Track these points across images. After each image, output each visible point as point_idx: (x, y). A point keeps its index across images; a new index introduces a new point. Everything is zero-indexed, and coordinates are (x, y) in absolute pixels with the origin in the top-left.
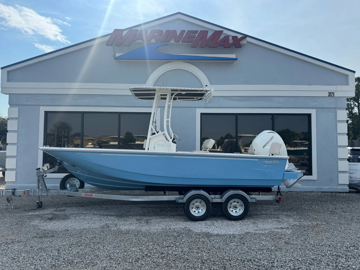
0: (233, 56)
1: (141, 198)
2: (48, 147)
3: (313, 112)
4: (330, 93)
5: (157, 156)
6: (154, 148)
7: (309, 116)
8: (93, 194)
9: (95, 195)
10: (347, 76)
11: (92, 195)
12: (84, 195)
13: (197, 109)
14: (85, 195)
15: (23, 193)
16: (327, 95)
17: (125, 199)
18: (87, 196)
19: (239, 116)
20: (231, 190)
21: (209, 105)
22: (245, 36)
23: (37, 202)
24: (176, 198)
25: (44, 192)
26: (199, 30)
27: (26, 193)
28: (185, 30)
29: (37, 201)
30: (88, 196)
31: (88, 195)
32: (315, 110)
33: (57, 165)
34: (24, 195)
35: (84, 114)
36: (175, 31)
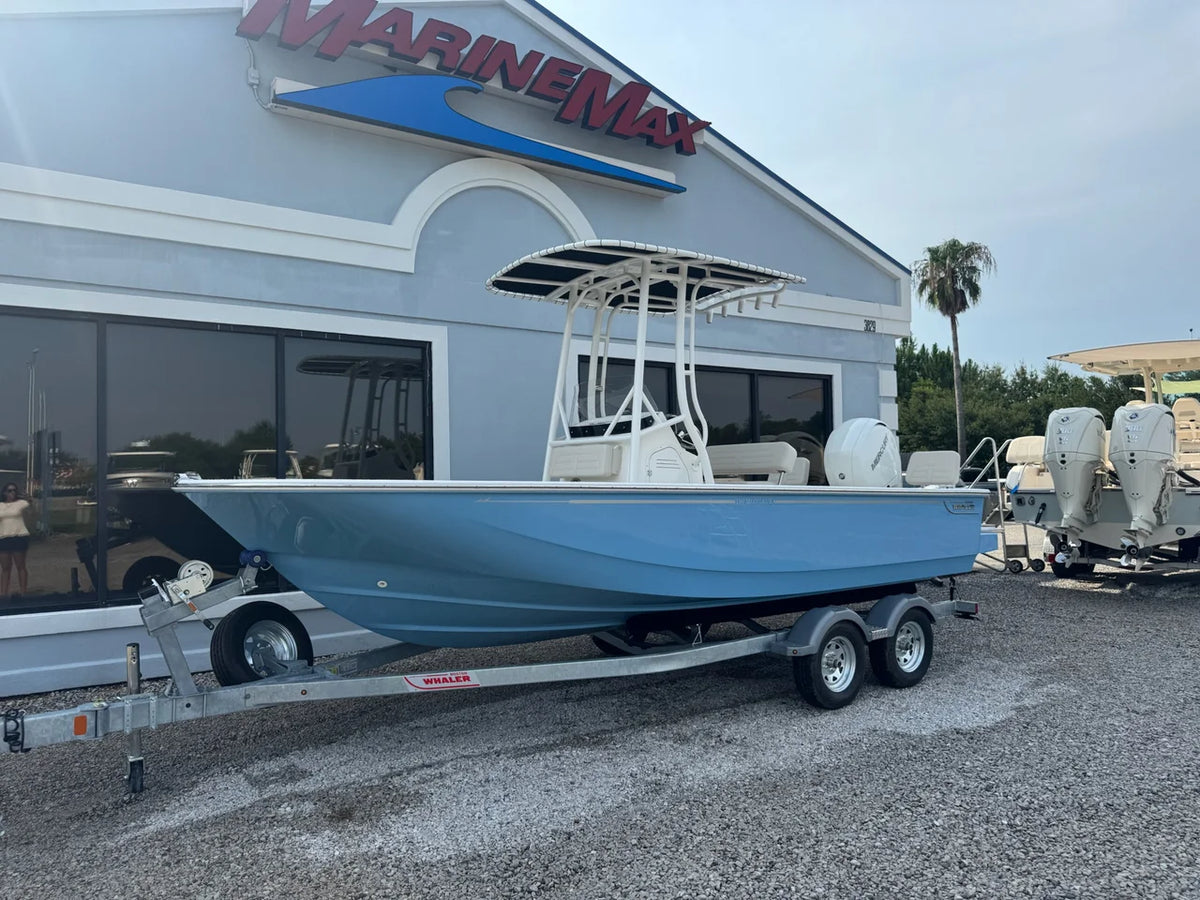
0: (668, 177)
1: (680, 658)
4: (868, 323)
6: (649, 473)
7: (826, 381)
8: (470, 673)
9: (478, 675)
10: (896, 280)
11: (467, 678)
12: (424, 685)
14: (427, 682)
15: (72, 727)
16: (862, 327)
17: (624, 672)
18: (438, 685)
23: (131, 763)
24: (769, 645)
25: (188, 705)
27: (91, 722)
28: (544, 55)
29: (131, 759)
30: (446, 684)
31: (445, 680)
32: (840, 365)
33: (253, 565)
34: (81, 737)
35: (108, 326)
36: (510, 48)
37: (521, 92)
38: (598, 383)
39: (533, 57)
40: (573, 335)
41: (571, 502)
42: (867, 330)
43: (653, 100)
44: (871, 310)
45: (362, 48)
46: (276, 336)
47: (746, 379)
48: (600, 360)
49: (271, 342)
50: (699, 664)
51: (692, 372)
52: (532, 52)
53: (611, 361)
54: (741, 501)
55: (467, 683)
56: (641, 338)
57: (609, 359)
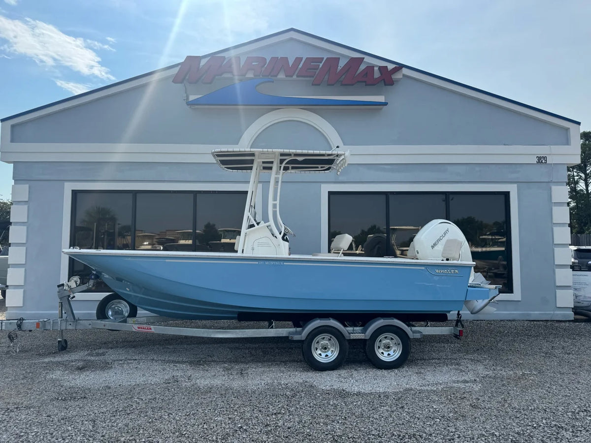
0: (381, 99)
1: (232, 333)
2: (77, 248)
3: (513, 189)
4: (539, 158)
5: (257, 263)
6: (253, 249)
7: (507, 195)
9: (154, 328)
10: (567, 129)
12: (137, 329)
13: (322, 185)
14: (139, 328)
15: (35, 326)
16: (535, 160)
17: (205, 335)
18: (142, 330)
19: (391, 196)
20: (380, 319)
21: (341, 179)
22: (400, 66)
23: (59, 341)
24: (289, 333)
25: (70, 324)
26: (325, 56)
27: (41, 325)
28: (302, 58)
34: (38, 329)
37: (295, 77)
39: (299, 60)
42: (539, 162)
50: (242, 337)
52: (297, 58)
54: (262, 263)
55: (151, 331)
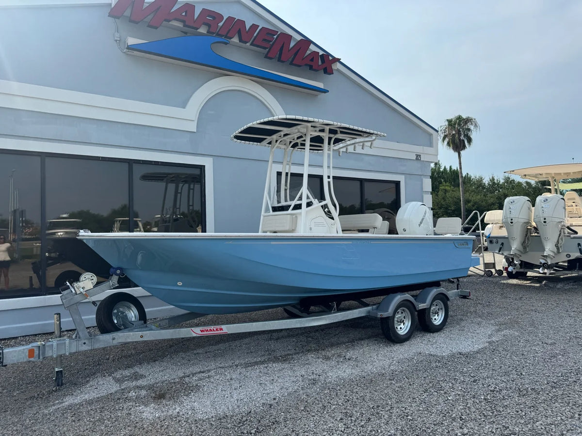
0: (320, 85)
1: (325, 319)
4: (417, 156)
6: (311, 229)
7: (397, 184)
8: (223, 327)
9: (227, 328)
10: (431, 135)
11: (221, 329)
12: (201, 333)
14: (202, 331)
15: (27, 354)
17: (298, 326)
18: (207, 333)
23: (57, 372)
24: (369, 312)
25: (85, 343)
27: (36, 352)
28: (259, 26)
29: (57, 370)
30: (211, 332)
31: (211, 330)
32: (404, 176)
33: (117, 275)
34: (32, 359)
35: (46, 158)
36: (243, 23)
37: (248, 44)
38: (286, 185)
39: (254, 27)
40: (273, 162)
41: (272, 243)
42: (417, 159)
43: (312, 48)
44: (418, 149)
45: (170, 23)
46: (129, 163)
47: (358, 183)
48: (287, 174)
49: (126, 166)
51: (331, 180)
52: (253, 25)
53: (292, 174)
55: (221, 331)
56: (306, 163)
57: (291, 173)
